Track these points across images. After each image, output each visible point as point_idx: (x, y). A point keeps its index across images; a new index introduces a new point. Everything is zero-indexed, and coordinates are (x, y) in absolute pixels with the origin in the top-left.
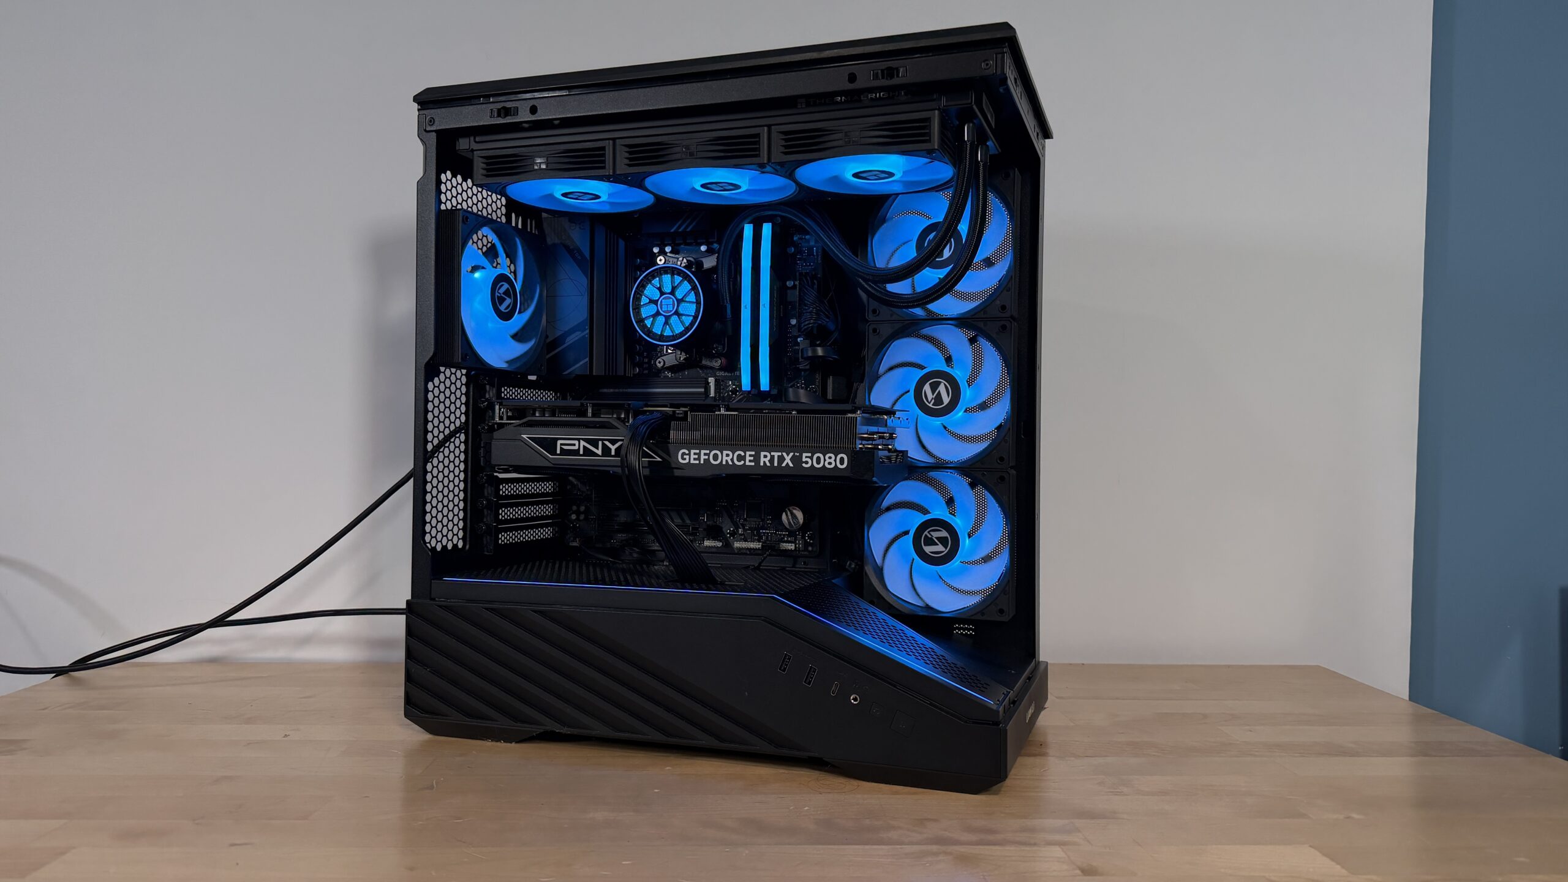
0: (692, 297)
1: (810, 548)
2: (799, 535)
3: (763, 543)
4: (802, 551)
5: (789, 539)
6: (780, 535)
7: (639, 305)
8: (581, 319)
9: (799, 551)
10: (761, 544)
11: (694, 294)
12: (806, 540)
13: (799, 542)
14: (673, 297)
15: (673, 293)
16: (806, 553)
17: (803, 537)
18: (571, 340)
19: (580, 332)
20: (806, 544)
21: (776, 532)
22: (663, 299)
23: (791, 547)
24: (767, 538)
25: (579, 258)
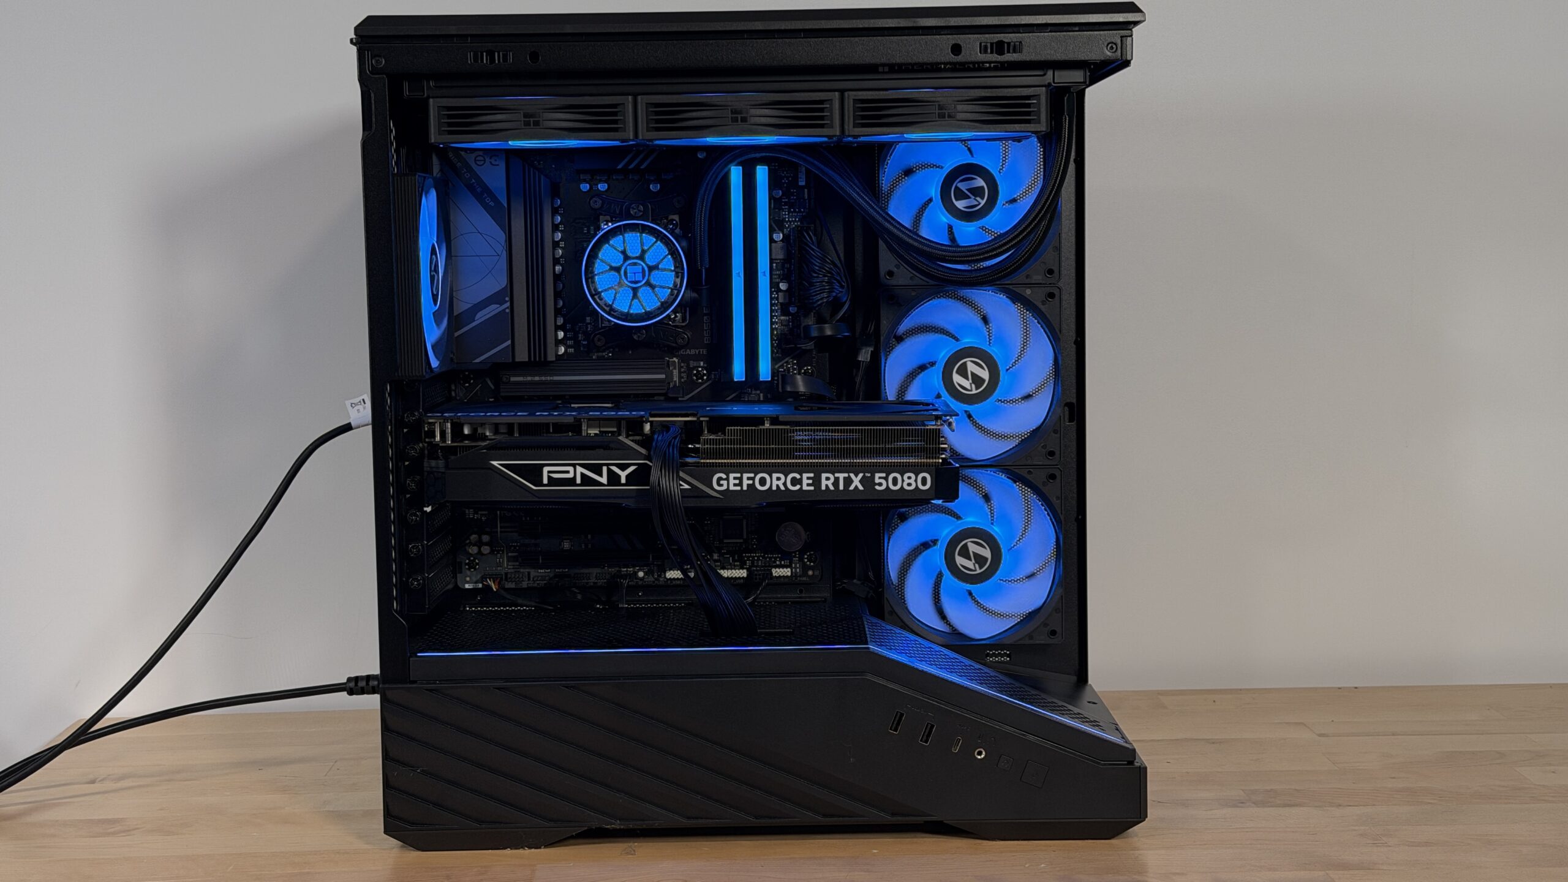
0: (669, 263)
1: (810, 573)
2: (795, 557)
3: (748, 570)
4: (800, 576)
5: (783, 563)
6: (770, 558)
7: (592, 272)
8: (498, 288)
9: (796, 576)
10: (745, 571)
11: (671, 259)
12: (804, 563)
13: (796, 565)
14: (642, 263)
15: (641, 257)
16: (804, 579)
17: (801, 560)
19: (498, 306)
20: (805, 568)
21: (764, 555)
22: (629, 265)
23: (786, 572)
24: (753, 562)
25: (492, 204)
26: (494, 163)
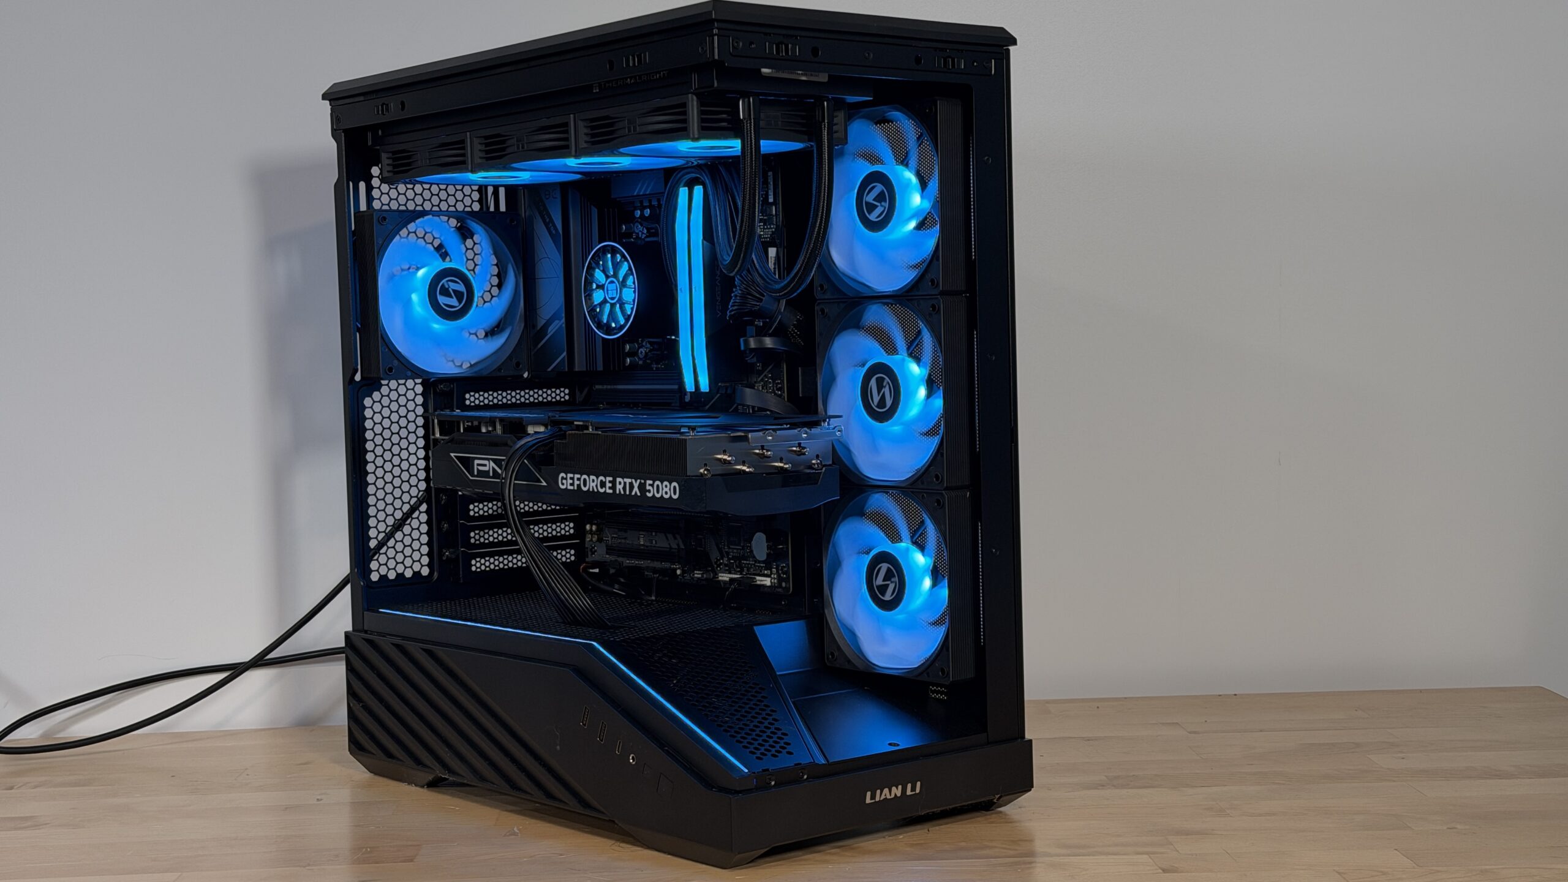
2: (774, 567)
4: (777, 587)
5: (765, 572)
6: (757, 567)
7: (590, 290)
8: (559, 302)
9: (774, 587)
12: (780, 574)
13: (774, 576)
16: (780, 589)
17: (778, 570)
18: (551, 330)
19: (558, 322)
20: (780, 579)
21: (755, 563)
23: (767, 581)
24: (745, 569)
25: (554, 232)
26: (554, 196)
